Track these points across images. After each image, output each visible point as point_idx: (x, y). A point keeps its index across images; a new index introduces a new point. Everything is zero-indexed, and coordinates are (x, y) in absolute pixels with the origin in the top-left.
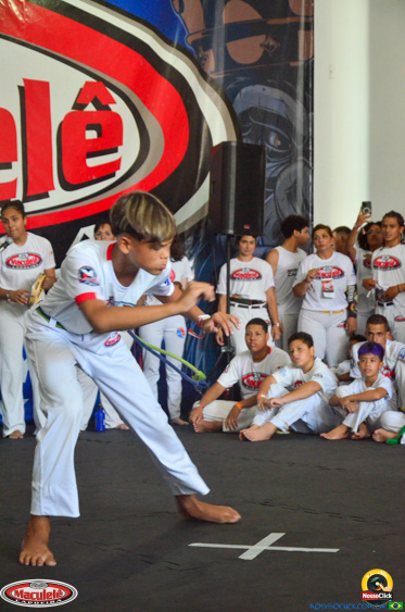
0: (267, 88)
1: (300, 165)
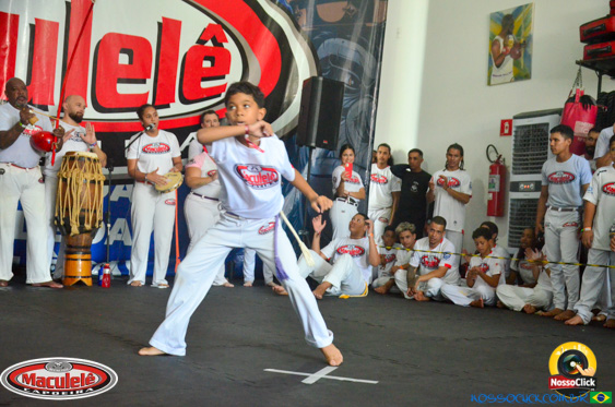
0: (346, 41)
1: (366, 101)
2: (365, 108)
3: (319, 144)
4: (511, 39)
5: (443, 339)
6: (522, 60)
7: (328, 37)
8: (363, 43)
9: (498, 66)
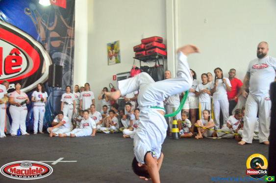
0: (61, 53)
1: (70, 71)
2: (70, 74)
3: (56, 86)
4: (114, 51)
5: (98, 145)
6: (117, 57)
7: (55, 52)
8: (68, 54)
9: (111, 59)
